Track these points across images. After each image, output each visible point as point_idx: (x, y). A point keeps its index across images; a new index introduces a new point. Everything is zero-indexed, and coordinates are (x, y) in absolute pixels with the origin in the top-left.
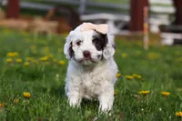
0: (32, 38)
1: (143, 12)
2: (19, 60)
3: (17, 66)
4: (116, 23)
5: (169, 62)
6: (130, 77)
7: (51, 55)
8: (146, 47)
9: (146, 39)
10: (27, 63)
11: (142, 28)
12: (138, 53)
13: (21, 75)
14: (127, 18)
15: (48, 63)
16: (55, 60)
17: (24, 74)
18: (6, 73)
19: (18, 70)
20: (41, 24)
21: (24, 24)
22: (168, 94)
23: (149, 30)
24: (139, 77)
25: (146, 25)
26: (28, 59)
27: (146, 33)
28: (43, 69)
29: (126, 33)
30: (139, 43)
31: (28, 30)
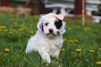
0: (15, 18)
1: (82, 3)
2: (6, 30)
3: (5, 34)
4: (66, 10)
5: (96, 33)
6: (72, 41)
7: (26, 28)
8: (83, 24)
9: (83, 19)
10: (10, 32)
11: (81, 13)
12: (78, 27)
13: (6, 39)
15: (23, 32)
16: (28, 31)
17: (8, 38)
20: (22, 10)
21: (11, 9)
22: (93, 51)
23: (85, 13)
24: (77, 41)
25: (83, 11)
26: (11, 30)
27: (83, 15)
28: (20, 36)
29: (72, 15)
30: (79, 21)
31: (13, 13)
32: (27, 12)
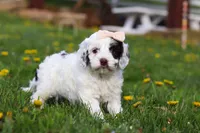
0: (55, 31)
2: (37, 59)
4: (152, 18)
6: (160, 83)
8: (184, 47)
9: (184, 38)
11: (180, 26)
12: (174, 53)
14: (164, 13)
18: (21, 73)
20: (68, 17)
21: (48, 15)
23: (188, 26)
24: (171, 83)
25: (185, 22)
27: (184, 30)
29: (163, 29)
30: (177, 42)
31: (53, 22)
32: (78, 21)
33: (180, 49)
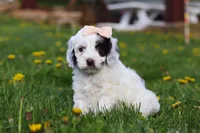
2: (49, 61)
8: (187, 41)
10: (59, 65)
14: (161, 7)
19: (49, 73)
33: (183, 43)
